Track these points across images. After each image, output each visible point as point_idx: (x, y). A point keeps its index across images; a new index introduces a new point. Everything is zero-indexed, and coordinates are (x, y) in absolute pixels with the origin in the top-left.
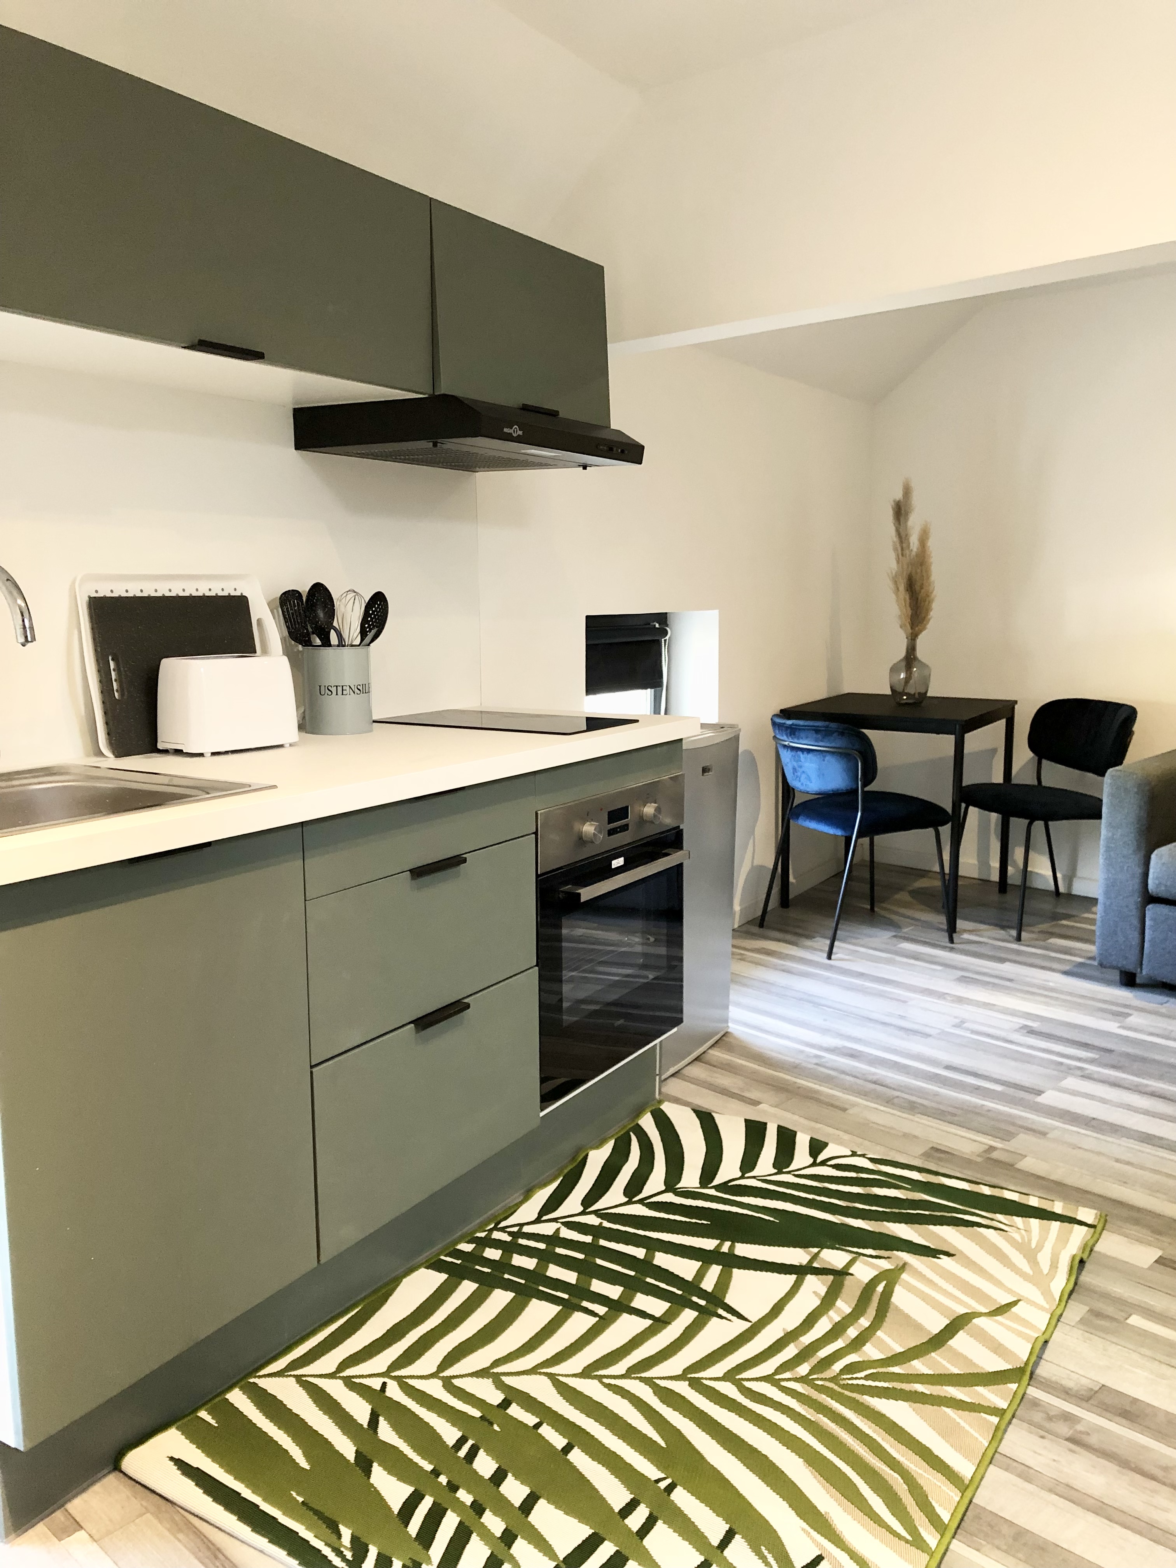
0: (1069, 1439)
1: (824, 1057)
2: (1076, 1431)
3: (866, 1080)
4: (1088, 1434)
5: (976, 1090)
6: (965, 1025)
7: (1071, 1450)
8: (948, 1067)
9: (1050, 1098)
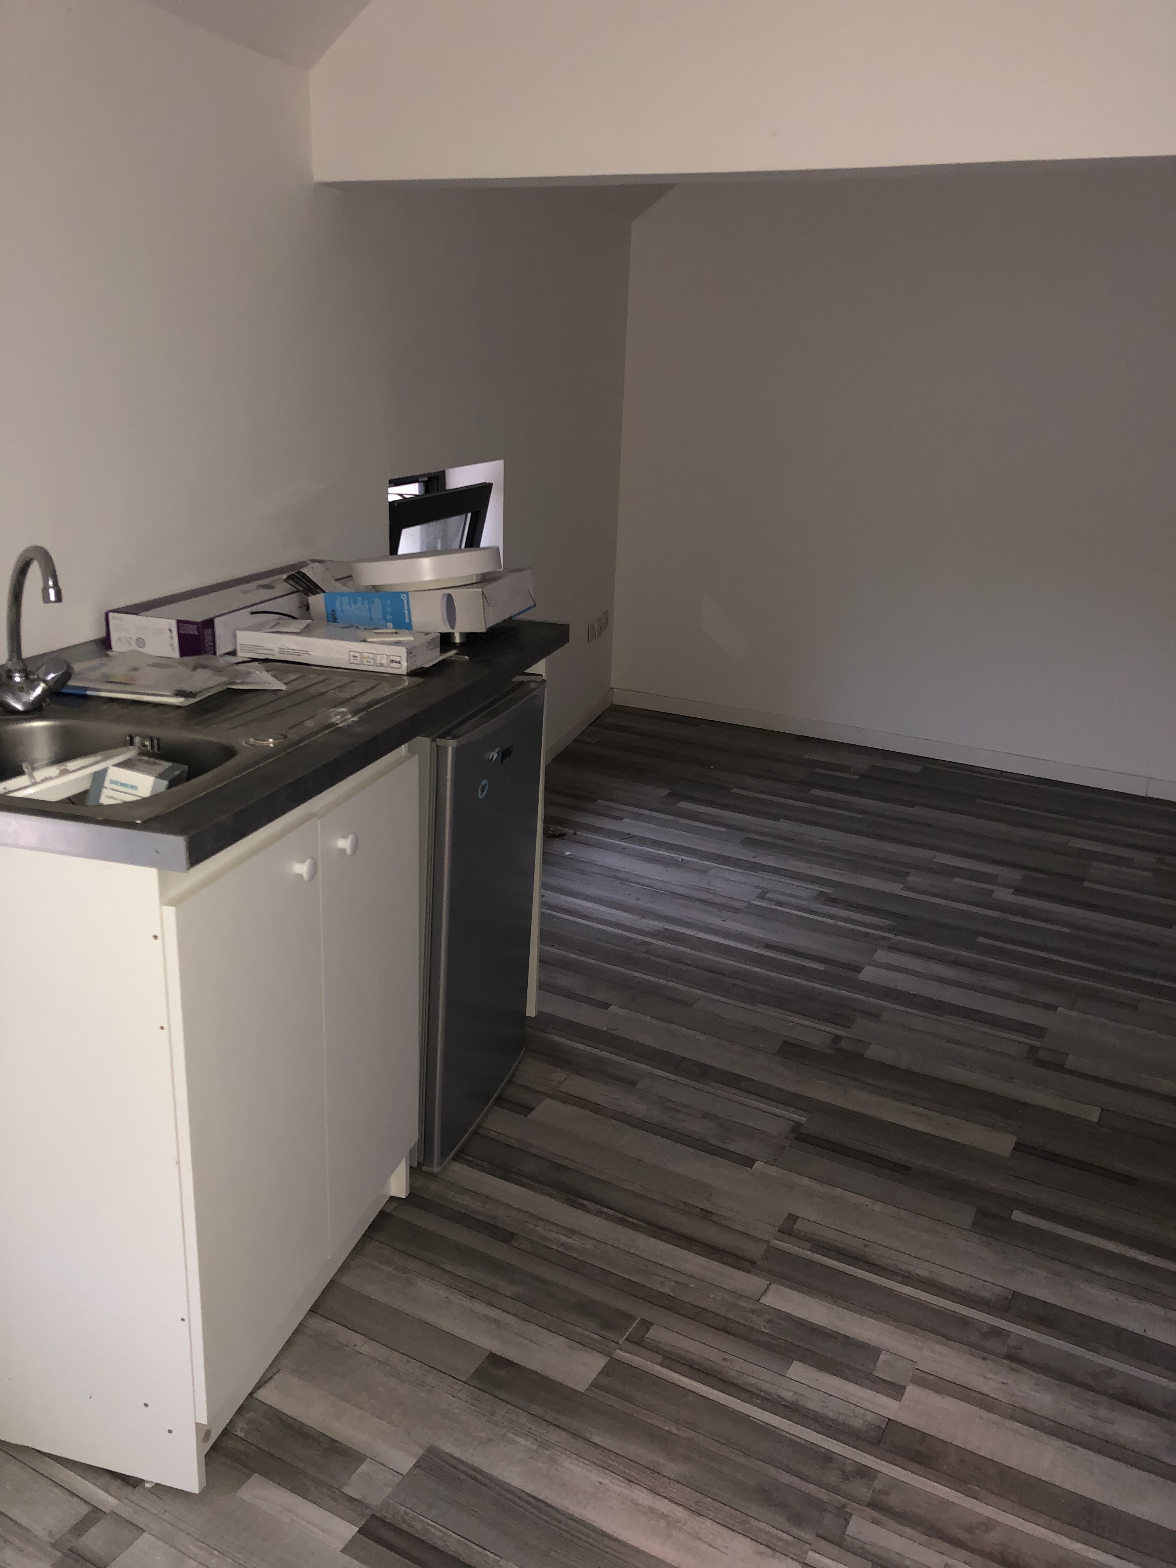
0: (1008, 1357)
1: (651, 944)
2: (1009, 1347)
3: (697, 967)
4: (1021, 1349)
5: (801, 971)
6: (768, 895)
7: (1012, 1369)
8: (769, 946)
9: (868, 974)
